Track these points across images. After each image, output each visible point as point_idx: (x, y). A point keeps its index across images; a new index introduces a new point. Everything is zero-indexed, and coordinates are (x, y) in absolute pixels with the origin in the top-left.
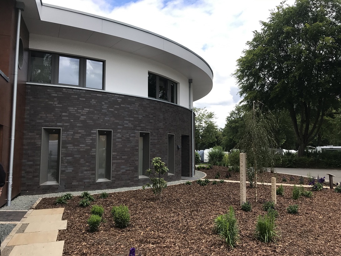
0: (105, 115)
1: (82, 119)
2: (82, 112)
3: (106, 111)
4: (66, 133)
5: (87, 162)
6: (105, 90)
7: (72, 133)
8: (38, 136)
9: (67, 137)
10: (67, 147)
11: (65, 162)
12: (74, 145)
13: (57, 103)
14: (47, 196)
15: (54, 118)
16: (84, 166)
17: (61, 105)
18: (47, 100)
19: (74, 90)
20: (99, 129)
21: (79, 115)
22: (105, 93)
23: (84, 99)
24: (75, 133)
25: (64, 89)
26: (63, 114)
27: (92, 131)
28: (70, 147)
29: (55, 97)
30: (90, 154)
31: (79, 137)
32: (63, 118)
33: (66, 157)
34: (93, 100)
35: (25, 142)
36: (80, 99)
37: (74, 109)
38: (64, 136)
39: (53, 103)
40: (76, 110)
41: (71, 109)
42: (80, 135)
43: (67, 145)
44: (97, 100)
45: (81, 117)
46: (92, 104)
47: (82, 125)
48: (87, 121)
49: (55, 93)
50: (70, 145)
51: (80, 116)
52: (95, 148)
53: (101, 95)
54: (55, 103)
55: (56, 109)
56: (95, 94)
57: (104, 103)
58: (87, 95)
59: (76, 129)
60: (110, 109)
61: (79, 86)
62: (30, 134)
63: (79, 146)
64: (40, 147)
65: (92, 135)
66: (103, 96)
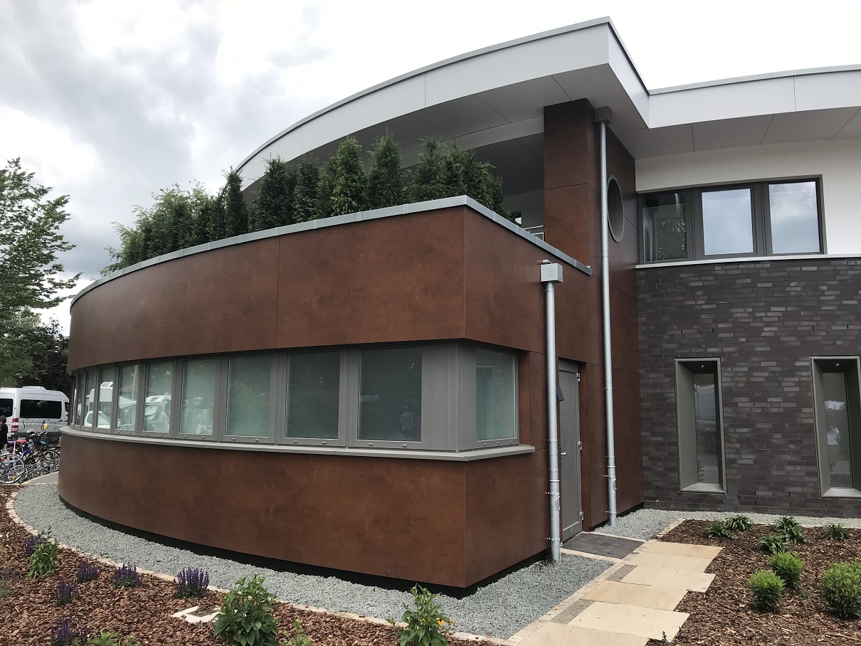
0: (832, 318)
1: (768, 334)
2: (766, 316)
3: (836, 308)
4: (729, 369)
5: (791, 442)
6: (826, 253)
7: (746, 369)
8: (668, 380)
9: (735, 380)
10: (736, 404)
11: (734, 441)
12: (753, 400)
13: (703, 302)
14: (698, 516)
15: (699, 336)
16: (784, 453)
17: (714, 306)
18: (681, 298)
19: (741, 266)
20: (816, 358)
21: (761, 324)
22: (826, 262)
23: (770, 285)
24: (752, 369)
25: (717, 268)
26: (720, 326)
27: (798, 364)
28: (743, 402)
29: (698, 288)
30: (799, 420)
31: (763, 380)
32: (721, 335)
33: (735, 426)
34: (792, 284)
35: (643, 392)
36: (759, 285)
37: (745, 312)
38: (727, 377)
39: (694, 303)
40: (750, 313)
41: (739, 313)
42: (767, 374)
43: (736, 400)
44: (804, 284)
45: (765, 329)
46: (792, 293)
47: (768, 349)
48: (782, 339)
49: (697, 279)
50: (744, 399)
51: (763, 327)
52: (811, 405)
53: (815, 268)
54: (699, 302)
55: (703, 316)
56: (799, 269)
57: (825, 288)
58: (775, 275)
59: (755, 359)
60: (844, 302)
61: (756, 253)
62: (651, 376)
63: (766, 401)
64: (675, 404)
65: (798, 373)
66: (821, 268)
